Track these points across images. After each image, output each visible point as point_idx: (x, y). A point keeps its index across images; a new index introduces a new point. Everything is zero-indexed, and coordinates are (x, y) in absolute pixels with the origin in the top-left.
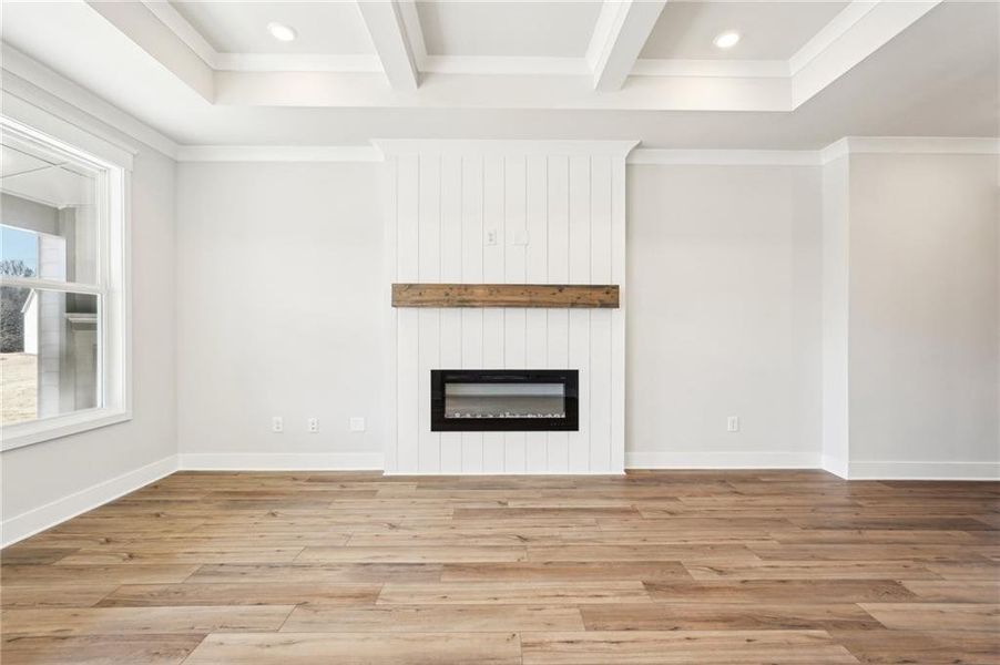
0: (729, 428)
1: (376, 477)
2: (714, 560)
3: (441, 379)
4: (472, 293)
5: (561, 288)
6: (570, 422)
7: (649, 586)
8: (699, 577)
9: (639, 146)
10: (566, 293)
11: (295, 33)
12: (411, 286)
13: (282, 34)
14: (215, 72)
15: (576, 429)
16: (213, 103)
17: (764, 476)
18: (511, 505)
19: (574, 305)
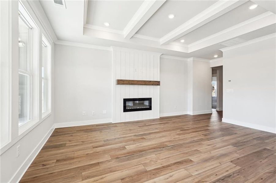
0: (175, 108)
1: (111, 124)
2: (187, 126)
3: (125, 100)
4: (134, 82)
5: (150, 81)
6: (151, 108)
7: (181, 130)
8: (186, 128)
9: (162, 54)
11: (110, 25)
12: (121, 80)
13: (107, 24)
18: (147, 124)
19: (152, 85)
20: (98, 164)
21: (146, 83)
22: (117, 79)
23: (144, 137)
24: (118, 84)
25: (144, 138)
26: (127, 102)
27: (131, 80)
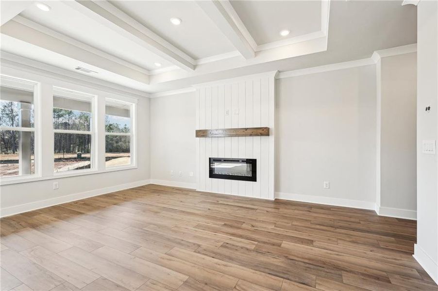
0: (325, 187)
6: (253, 178)
10: (248, 131)
13: (158, 65)
14: (150, 76)
15: (256, 181)
16: (149, 84)
17: (332, 208)
24: (197, 137)
27: (214, 130)
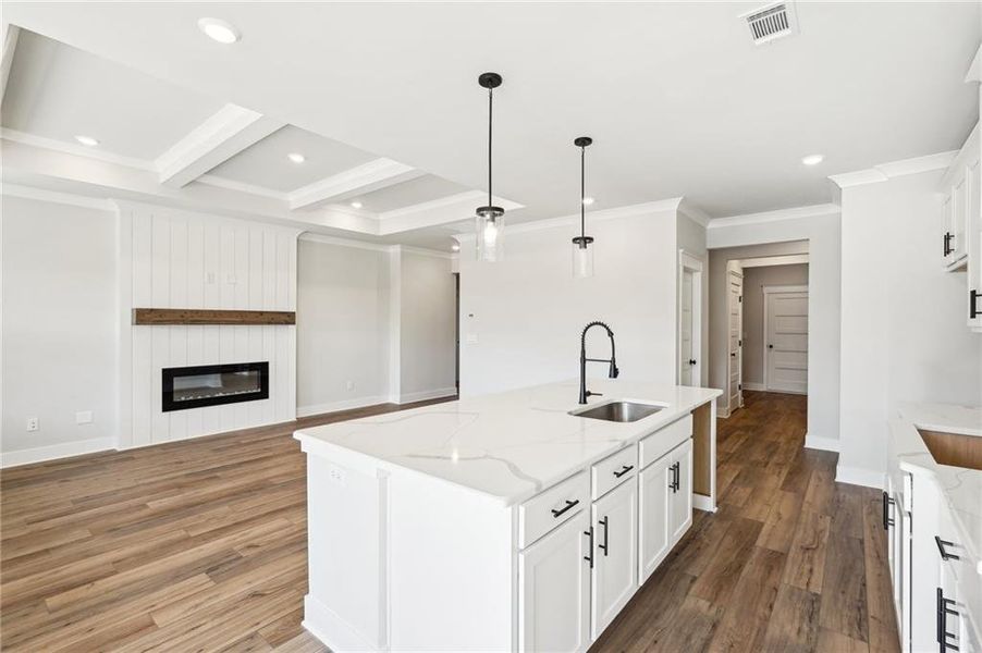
0: (349, 388)
1: (109, 454)
3: (171, 374)
4: (201, 316)
6: (262, 394)
9: (304, 232)
11: (99, 142)
12: (152, 310)
13: (88, 141)
15: (267, 397)
19: (269, 323)
20: (47, 551)
21: (247, 319)
22: (135, 307)
23: (218, 474)
24: (137, 324)
25: (216, 477)
26: (175, 379)
27: (192, 311)
